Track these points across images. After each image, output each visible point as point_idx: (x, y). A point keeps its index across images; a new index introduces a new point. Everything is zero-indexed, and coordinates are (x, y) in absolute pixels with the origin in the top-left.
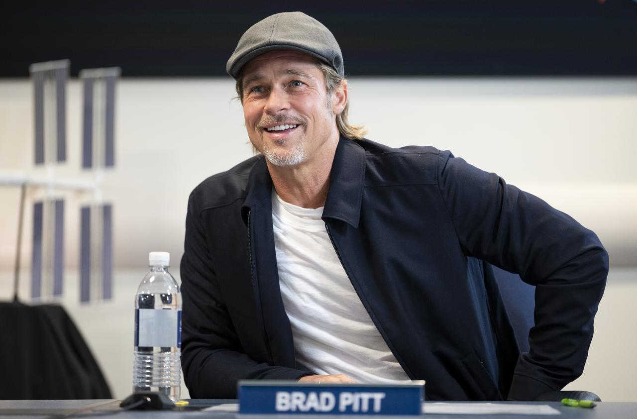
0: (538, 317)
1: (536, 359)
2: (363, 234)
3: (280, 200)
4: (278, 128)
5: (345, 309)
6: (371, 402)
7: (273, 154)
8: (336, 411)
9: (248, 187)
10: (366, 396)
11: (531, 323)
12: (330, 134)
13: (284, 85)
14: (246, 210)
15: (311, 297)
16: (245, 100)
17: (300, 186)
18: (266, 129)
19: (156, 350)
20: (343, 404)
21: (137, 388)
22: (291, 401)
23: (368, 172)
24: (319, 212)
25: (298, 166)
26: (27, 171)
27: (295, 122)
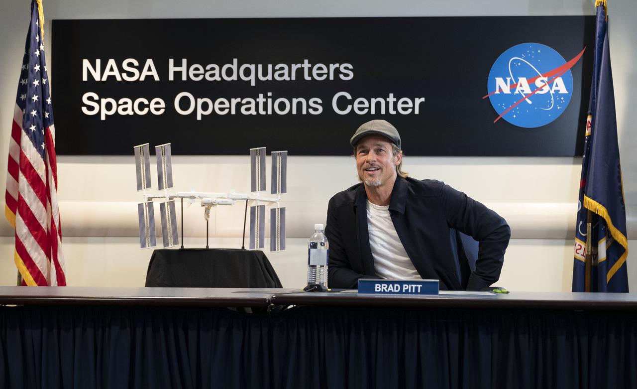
0: (479, 255)
1: (479, 273)
2: (406, 217)
3: (370, 202)
4: (371, 169)
5: (397, 251)
6: (416, 288)
7: (368, 181)
8: (401, 292)
9: (356, 198)
10: (414, 286)
11: (476, 258)
12: (393, 174)
13: (375, 150)
14: (355, 207)
15: (382, 245)
16: (357, 156)
17: (379, 196)
18: (366, 170)
19: (318, 266)
20: (404, 289)
21: (309, 283)
22: (381, 288)
23: (409, 190)
24: (387, 208)
25: (378, 187)
26: (248, 193)
27: (378, 167)
